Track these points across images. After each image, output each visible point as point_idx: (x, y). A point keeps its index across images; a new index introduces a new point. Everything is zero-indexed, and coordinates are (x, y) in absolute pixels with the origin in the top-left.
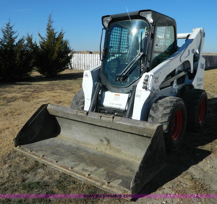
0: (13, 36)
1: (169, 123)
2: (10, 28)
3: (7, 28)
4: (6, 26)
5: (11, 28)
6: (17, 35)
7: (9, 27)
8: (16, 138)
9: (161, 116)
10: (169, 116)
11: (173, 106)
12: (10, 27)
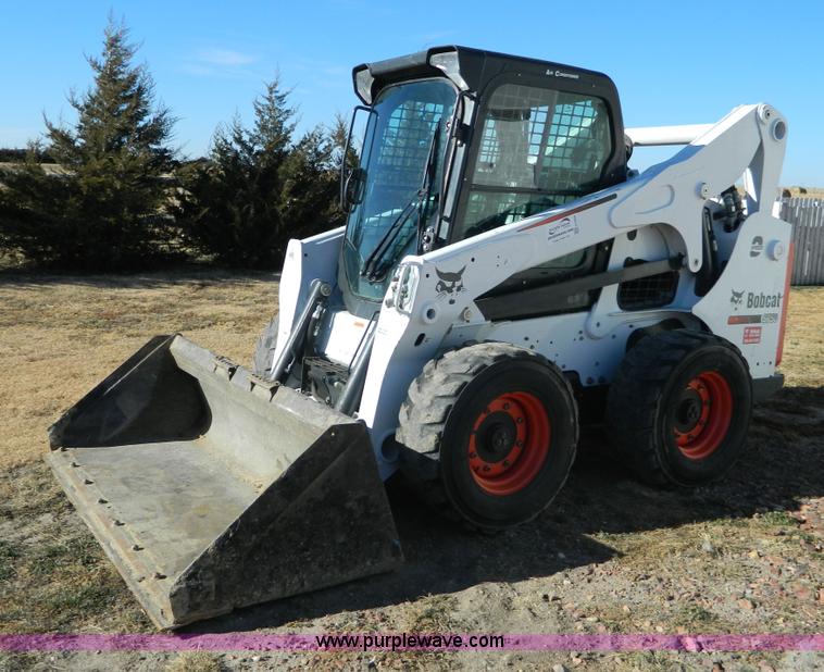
0: (286, 125)
1: (446, 429)
2: (279, 98)
3: (269, 99)
4: (267, 94)
5: (281, 98)
6: (294, 122)
7: (274, 95)
8: (55, 425)
9: (429, 403)
10: (450, 406)
11: (474, 374)
12: (278, 95)
